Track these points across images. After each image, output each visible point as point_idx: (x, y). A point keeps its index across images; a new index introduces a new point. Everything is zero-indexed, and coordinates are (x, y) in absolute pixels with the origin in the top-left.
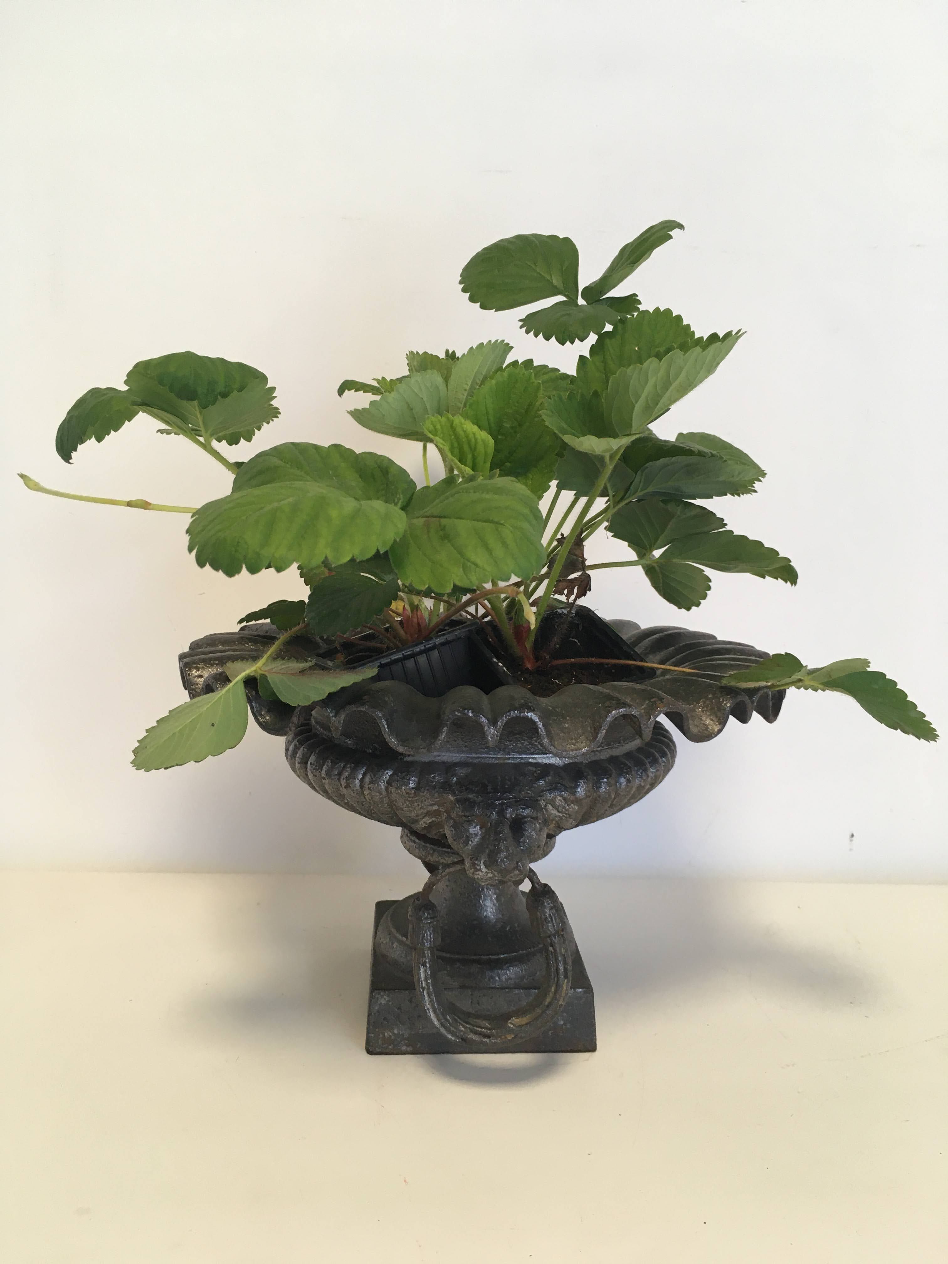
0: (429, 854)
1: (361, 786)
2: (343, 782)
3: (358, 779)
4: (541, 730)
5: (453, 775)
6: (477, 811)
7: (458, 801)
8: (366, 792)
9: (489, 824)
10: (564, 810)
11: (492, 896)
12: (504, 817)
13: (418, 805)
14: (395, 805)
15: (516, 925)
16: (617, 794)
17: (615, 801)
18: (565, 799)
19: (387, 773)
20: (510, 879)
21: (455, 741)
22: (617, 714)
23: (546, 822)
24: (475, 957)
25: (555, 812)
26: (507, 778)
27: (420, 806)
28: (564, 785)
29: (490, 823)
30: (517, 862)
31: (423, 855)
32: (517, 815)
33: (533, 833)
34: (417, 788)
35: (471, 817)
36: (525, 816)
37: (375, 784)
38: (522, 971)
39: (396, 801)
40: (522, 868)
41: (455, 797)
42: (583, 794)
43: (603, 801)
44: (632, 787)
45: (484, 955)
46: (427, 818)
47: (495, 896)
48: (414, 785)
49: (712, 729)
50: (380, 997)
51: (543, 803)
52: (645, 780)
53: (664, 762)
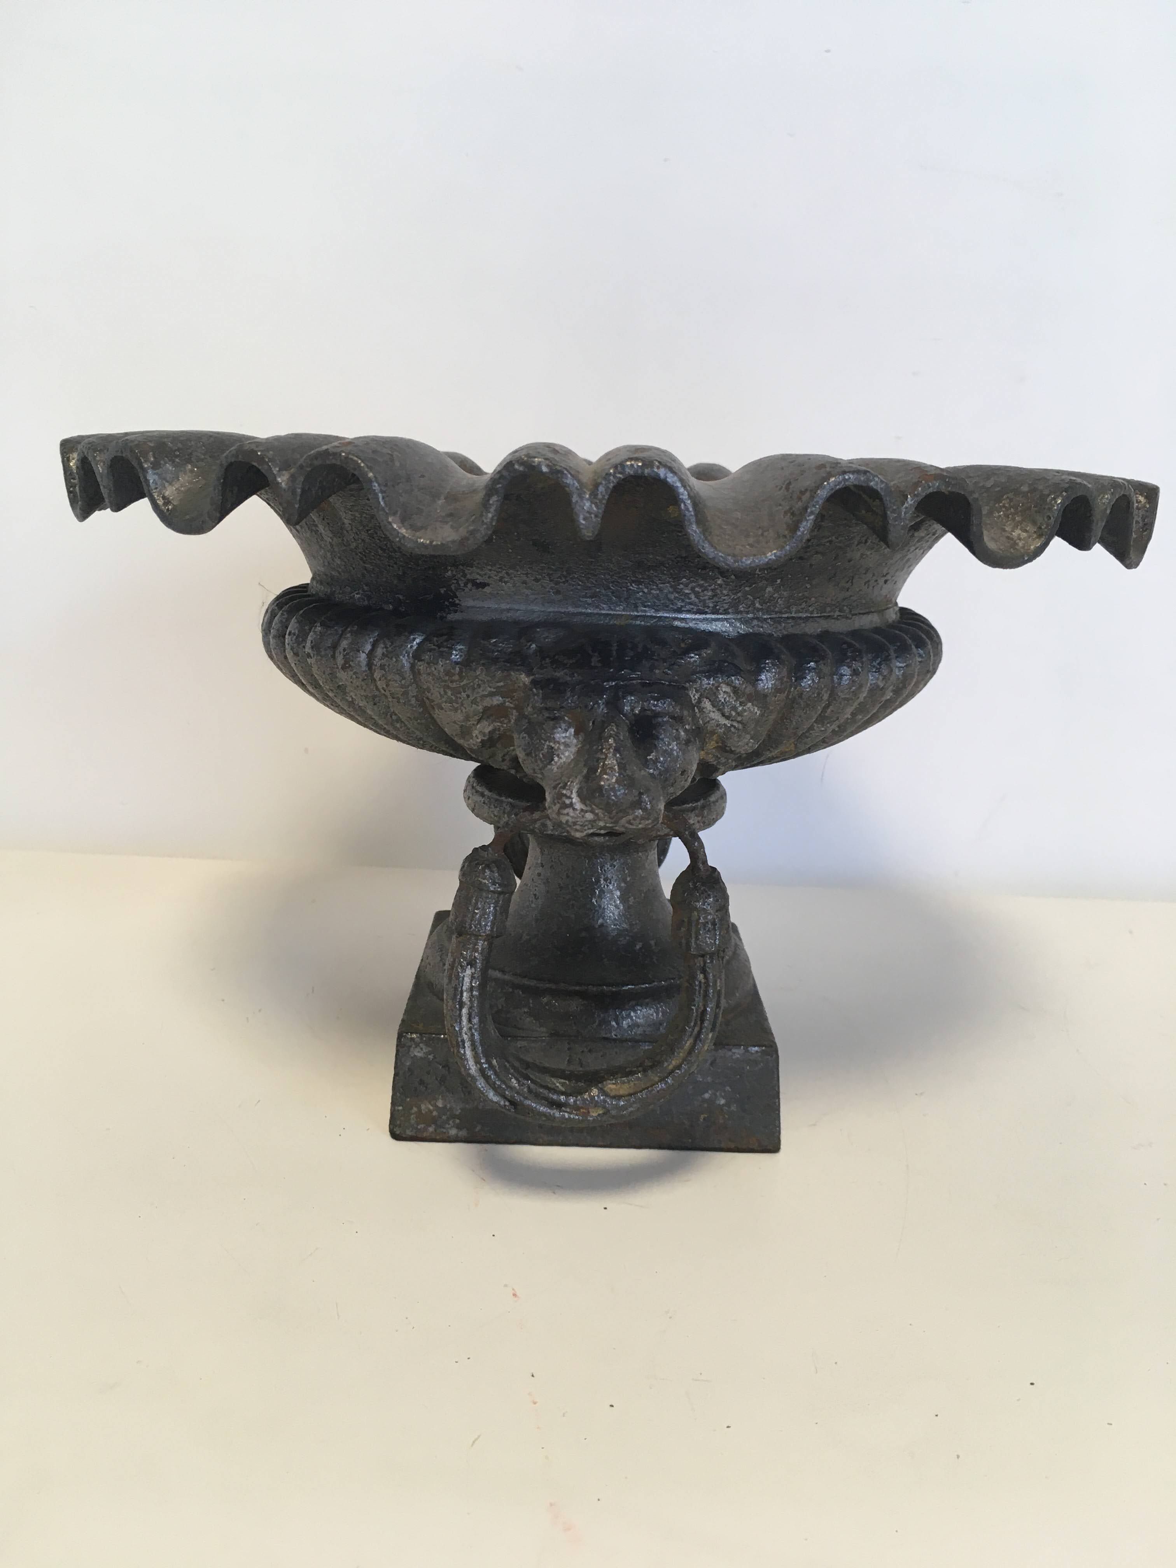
0: (504, 813)
1: (370, 665)
2: (340, 660)
3: (363, 652)
4: (685, 505)
5: (532, 640)
6: (571, 700)
7: (534, 683)
8: (377, 675)
9: (591, 724)
10: (734, 713)
11: (614, 892)
12: (621, 711)
13: (468, 696)
14: (428, 698)
15: (652, 942)
16: (833, 695)
17: (829, 711)
18: (735, 690)
19: (414, 639)
20: (627, 825)
21: (537, 580)
22: (840, 483)
23: (699, 734)
24: (577, 988)
25: (716, 716)
26: (629, 645)
27: (471, 698)
28: (736, 666)
29: (593, 723)
30: (641, 794)
31: (495, 816)
32: (643, 710)
33: (674, 746)
34: (466, 664)
35: (558, 711)
36: (659, 712)
37: (391, 659)
38: (657, 1014)
39: (429, 690)
40: (649, 806)
41: (532, 677)
42: (770, 686)
43: (808, 705)
44: (861, 686)
45: (593, 985)
46: (485, 723)
47: (618, 893)
48: (461, 656)
49: (1023, 547)
50: (413, 1046)
51: (694, 696)
52: (884, 678)
53: (920, 656)
